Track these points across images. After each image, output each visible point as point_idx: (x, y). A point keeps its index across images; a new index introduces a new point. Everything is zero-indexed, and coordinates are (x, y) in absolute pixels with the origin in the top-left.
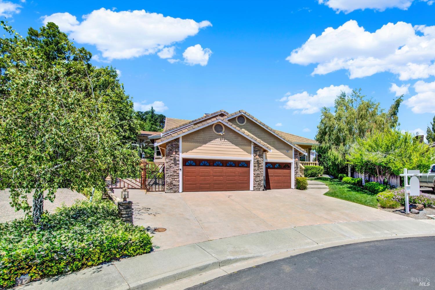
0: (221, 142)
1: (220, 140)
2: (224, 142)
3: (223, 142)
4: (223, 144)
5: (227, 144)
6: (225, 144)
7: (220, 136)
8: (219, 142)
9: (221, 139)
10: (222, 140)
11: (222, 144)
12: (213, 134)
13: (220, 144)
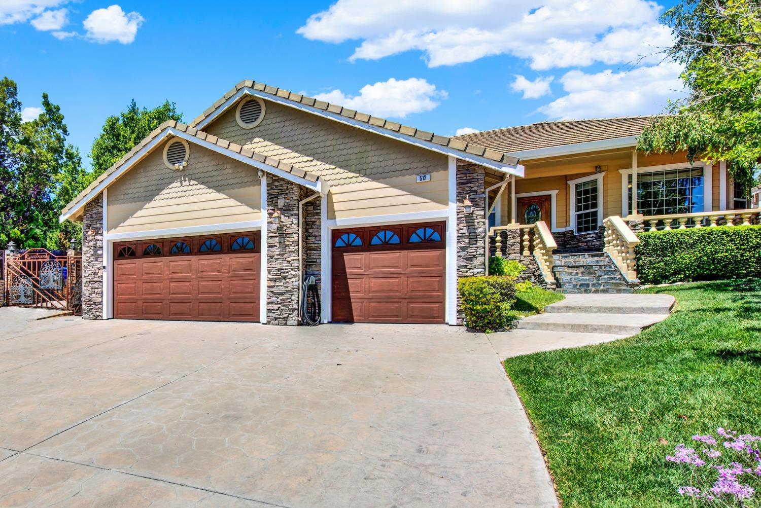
0: (181, 189)
1: (179, 184)
2: (190, 188)
3: (185, 188)
4: (187, 193)
5: (197, 192)
6: (192, 193)
7: (178, 174)
8: (177, 190)
9: (181, 182)
10: (184, 184)
11: (183, 194)
12: (163, 171)
13: (179, 194)
